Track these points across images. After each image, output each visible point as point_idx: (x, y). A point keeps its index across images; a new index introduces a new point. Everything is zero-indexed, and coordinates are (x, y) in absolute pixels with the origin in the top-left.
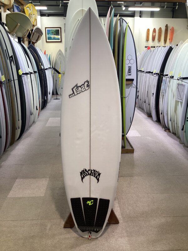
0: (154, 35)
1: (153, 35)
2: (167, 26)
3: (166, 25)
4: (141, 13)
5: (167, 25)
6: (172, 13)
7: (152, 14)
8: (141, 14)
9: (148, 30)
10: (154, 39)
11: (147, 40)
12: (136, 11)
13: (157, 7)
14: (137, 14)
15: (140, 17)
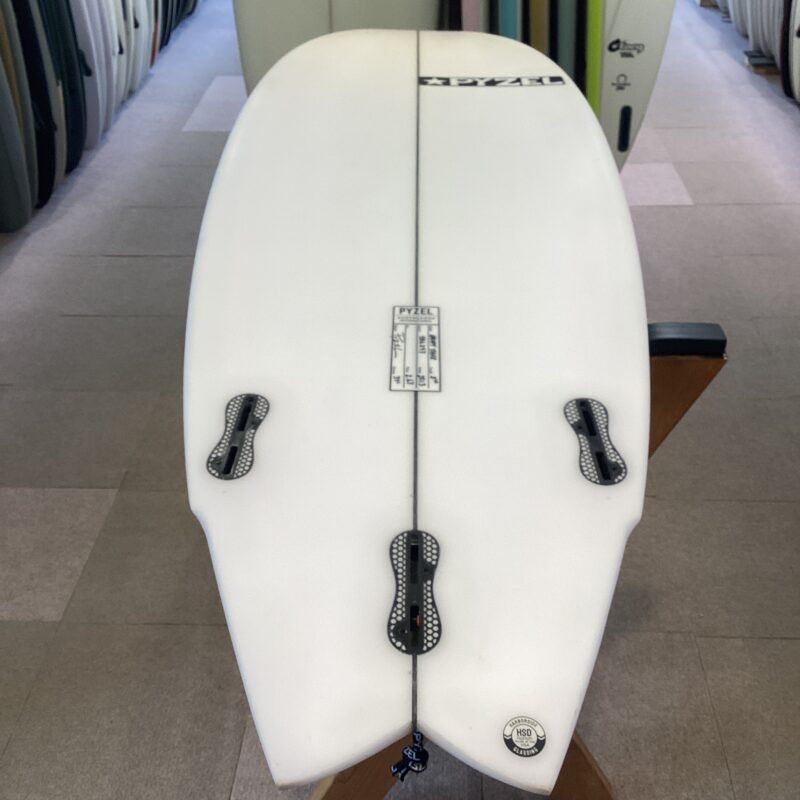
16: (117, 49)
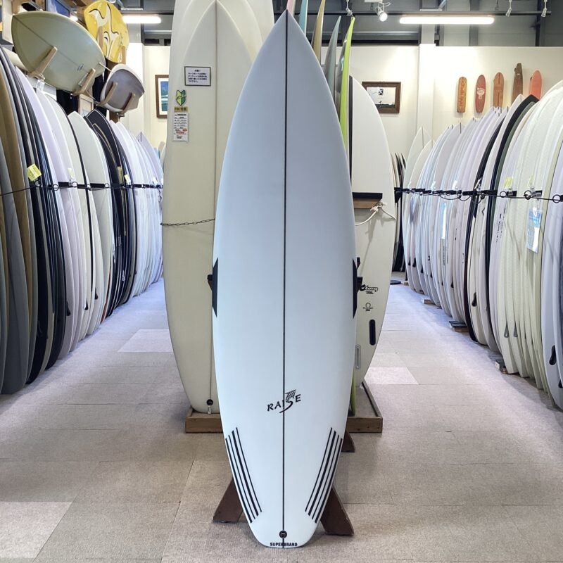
0: (481, 94)
1: (477, 96)
2: (519, 69)
3: (515, 66)
4: (440, 31)
5: (519, 65)
6: (533, 31)
7: (474, 36)
8: (440, 36)
9: (463, 82)
10: (479, 106)
11: (461, 109)
12: (425, 25)
13: (485, 14)
14: (428, 36)
15: (437, 43)
16: (85, 307)
